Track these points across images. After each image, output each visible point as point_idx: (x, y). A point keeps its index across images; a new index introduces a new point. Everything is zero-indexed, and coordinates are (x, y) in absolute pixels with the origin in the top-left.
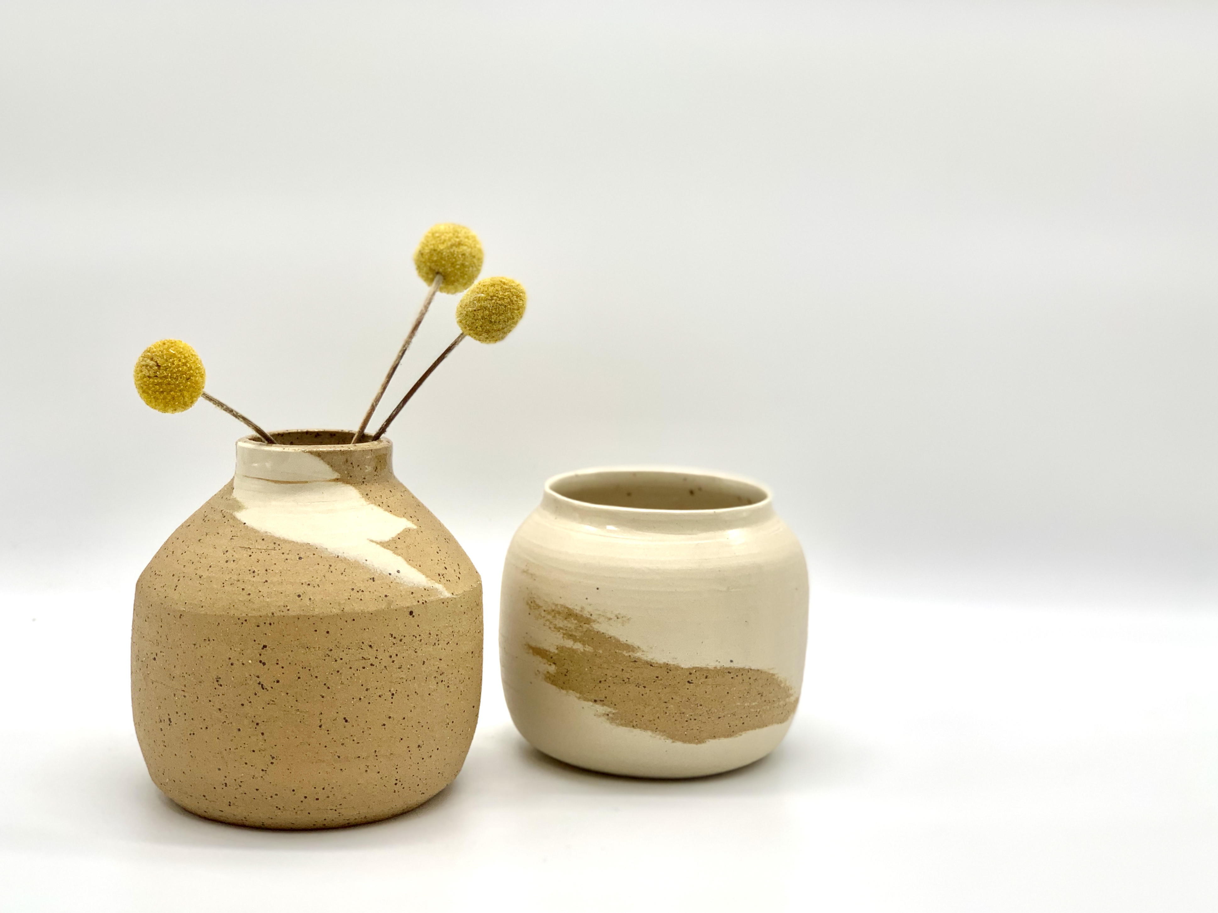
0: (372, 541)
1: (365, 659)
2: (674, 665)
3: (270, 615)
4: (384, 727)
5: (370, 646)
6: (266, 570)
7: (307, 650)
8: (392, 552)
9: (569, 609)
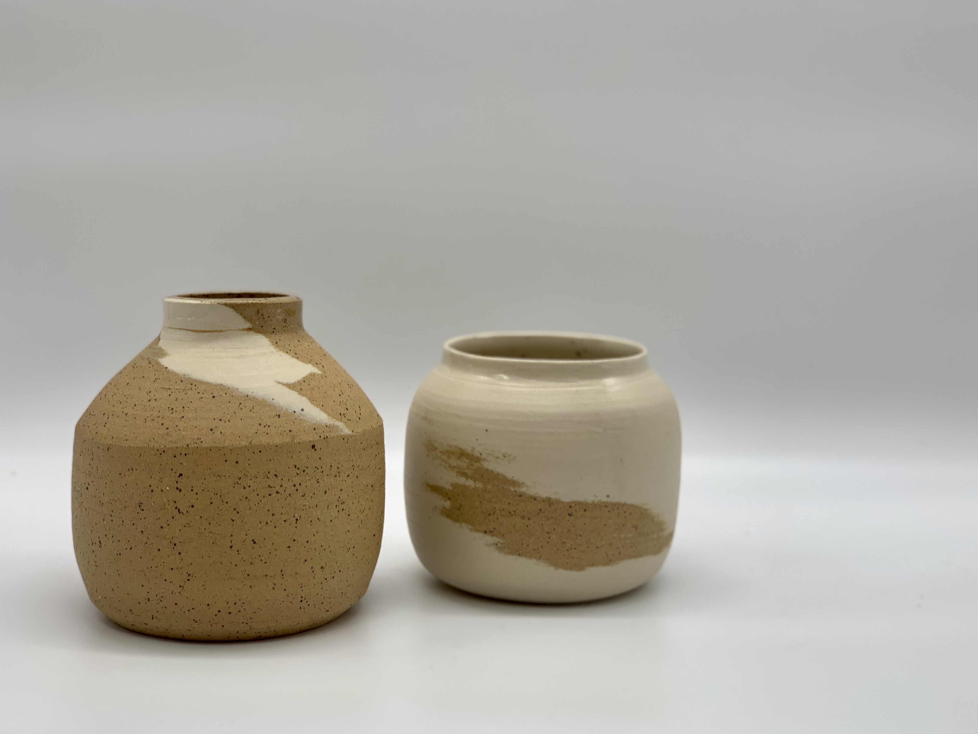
0: (280, 383)
1: (271, 487)
2: (555, 499)
3: (185, 446)
4: (288, 549)
5: (276, 475)
6: (183, 407)
7: (219, 478)
8: (297, 393)
9: (461, 449)
